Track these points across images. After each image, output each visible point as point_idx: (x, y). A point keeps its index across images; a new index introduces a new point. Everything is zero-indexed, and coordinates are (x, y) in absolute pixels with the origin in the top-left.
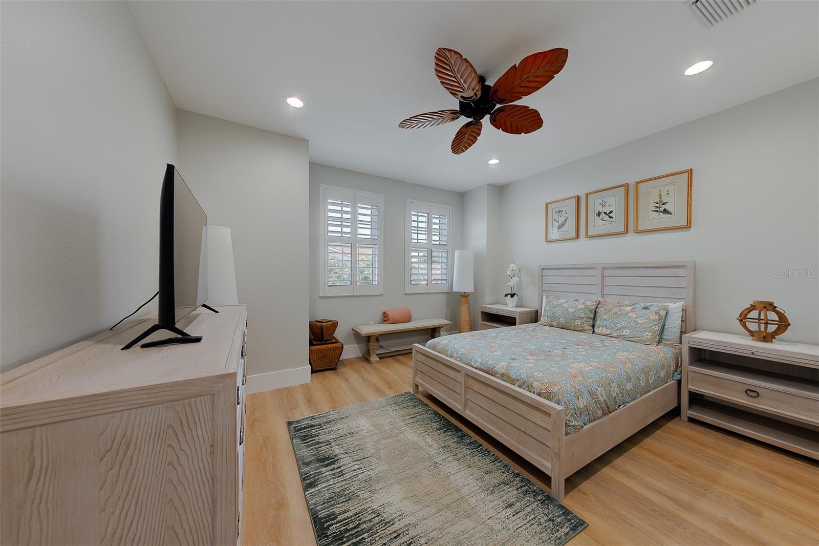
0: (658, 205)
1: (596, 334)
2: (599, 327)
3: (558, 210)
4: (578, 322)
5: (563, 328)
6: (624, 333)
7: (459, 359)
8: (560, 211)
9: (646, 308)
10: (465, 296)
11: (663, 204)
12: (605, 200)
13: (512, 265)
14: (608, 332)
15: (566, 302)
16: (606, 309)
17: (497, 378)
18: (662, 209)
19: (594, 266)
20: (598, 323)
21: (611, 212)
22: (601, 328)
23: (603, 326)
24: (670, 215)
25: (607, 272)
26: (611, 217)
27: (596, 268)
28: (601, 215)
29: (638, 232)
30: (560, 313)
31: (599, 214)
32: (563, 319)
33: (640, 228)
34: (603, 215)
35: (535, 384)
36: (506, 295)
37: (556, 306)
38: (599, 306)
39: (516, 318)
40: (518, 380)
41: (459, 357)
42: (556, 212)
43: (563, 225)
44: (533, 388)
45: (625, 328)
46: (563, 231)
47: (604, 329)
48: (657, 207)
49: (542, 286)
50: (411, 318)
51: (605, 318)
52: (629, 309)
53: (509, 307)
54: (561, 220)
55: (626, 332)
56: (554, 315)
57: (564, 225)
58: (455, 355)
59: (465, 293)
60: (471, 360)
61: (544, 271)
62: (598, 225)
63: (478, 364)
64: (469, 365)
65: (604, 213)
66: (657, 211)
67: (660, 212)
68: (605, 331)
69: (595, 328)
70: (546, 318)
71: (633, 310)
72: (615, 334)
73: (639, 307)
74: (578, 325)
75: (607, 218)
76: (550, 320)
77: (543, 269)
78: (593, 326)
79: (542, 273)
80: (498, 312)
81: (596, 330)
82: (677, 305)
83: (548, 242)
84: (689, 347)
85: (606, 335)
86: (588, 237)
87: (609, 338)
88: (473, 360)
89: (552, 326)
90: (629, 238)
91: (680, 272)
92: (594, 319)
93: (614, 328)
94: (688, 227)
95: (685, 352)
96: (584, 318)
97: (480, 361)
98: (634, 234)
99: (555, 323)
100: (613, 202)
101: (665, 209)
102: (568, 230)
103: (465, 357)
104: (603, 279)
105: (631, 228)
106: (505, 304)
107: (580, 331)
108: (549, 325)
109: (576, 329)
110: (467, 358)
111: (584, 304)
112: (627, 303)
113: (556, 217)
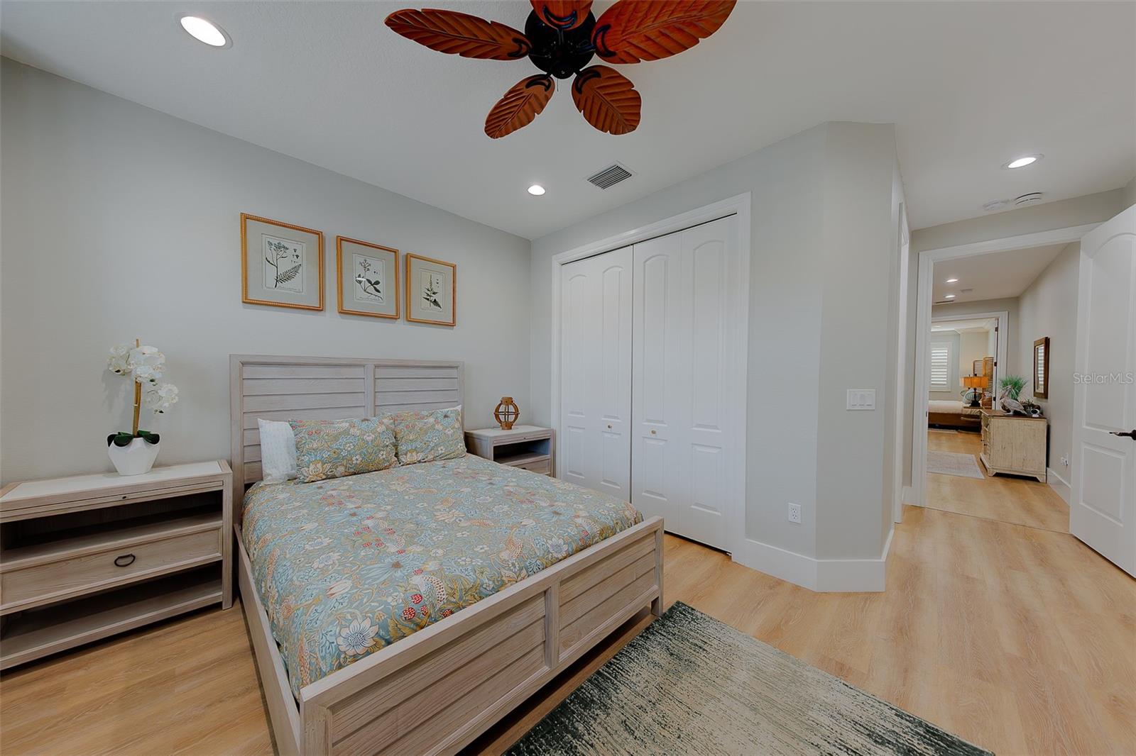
0: (429, 293)
1: (404, 465)
2: (406, 455)
3: (275, 242)
4: (383, 455)
5: (355, 474)
6: (440, 452)
7: (524, 572)
8: (281, 247)
9: (446, 416)
11: (434, 293)
12: (368, 261)
14: (421, 456)
15: (352, 426)
16: (405, 426)
18: (432, 299)
19: (363, 363)
20: (402, 448)
21: (377, 283)
22: (409, 455)
23: (411, 451)
24: (437, 307)
25: (381, 373)
26: (377, 291)
27: (367, 365)
28: (363, 283)
29: (411, 321)
30: (349, 447)
31: (359, 280)
32: (357, 456)
33: (413, 316)
38: (397, 422)
39: (221, 492)
41: (520, 569)
42: (270, 244)
43: (288, 276)
45: (437, 445)
46: (290, 289)
47: (414, 454)
48: (428, 295)
49: (242, 404)
52: (432, 420)
54: (285, 266)
55: (441, 450)
56: (339, 454)
57: (289, 278)
58: (505, 573)
60: (549, 552)
61: (246, 368)
62: (360, 297)
64: (553, 563)
65: (367, 280)
66: (428, 299)
67: (431, 301)
68: (415, 457)
69: (400, 457)
70: (319, 466)
71: (437, 421)
72: (431, 457)
73: (440, 414)
74: (384, 459)
75: (371, 289)
76: (328, 466)
77: (243, 364)
78: (396, 455)
79: (241, 374)
80: (129, 497)
81: (403, 458)
82: (459, 408)
83: (247, 302)
84: (495, 447)
85: (419, 462)
86: (343, 312)
87: (424, 464)
88: (551, 550)
89: (334, 477)
90: (401, 325)
91: (453, 373)
92: (396, 446)
93: (426, 449)
94: (452, 325)
95: (491, 453)
96: (387, 446)
97: (561, 542)
98: (406, 322)
99: (341, 469)
100: (380, 269)
101: (435, 300)
102: (301, 288)
103: (534, 558)
104: (375, 382)
105: (402, 312)
106: (111, 471)
107: (386, 468)
108: (324, 477)
109: (381, 467)
110: (538, 556)
111: (382, 423)
112: (425, 413)
113: (272, 254)
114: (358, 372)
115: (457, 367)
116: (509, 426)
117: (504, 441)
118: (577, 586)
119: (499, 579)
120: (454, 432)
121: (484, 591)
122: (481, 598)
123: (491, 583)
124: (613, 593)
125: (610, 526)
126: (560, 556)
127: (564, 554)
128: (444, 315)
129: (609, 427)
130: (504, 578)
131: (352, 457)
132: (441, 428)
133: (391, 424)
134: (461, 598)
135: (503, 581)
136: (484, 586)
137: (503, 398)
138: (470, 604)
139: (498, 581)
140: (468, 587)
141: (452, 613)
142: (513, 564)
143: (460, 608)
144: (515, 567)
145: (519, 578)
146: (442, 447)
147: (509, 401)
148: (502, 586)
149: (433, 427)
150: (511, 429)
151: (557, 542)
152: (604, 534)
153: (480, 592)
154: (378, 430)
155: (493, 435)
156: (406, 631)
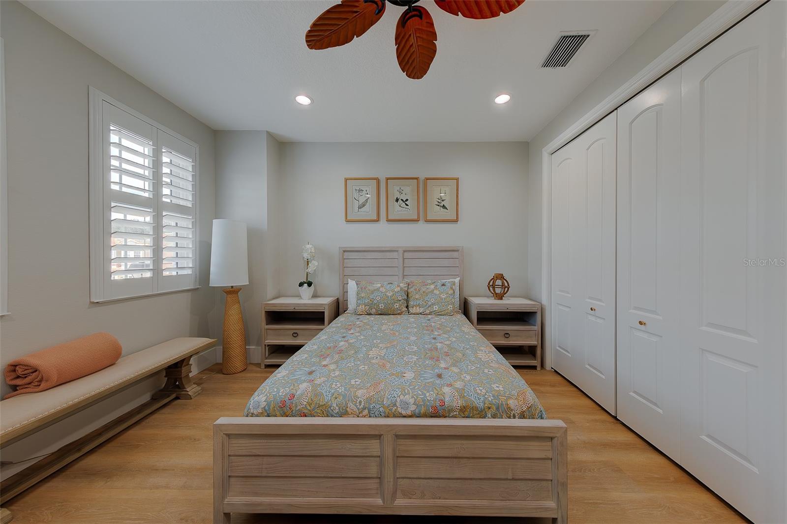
0: (439, 201)
1: (411, 314)
2: (413, 307)
3: (358, 188)
4: (397, 306)
5: (382, 314)
6: (435, 309)
7: (366, 412)
8: (361, 190)
9: (443, 285)
10: (233, 291)
11: (443, 201)
12: (402, 188)
13: (308, 246)
14: (421, 310)
15: (382, 286)
16: (415, 290)
17: (454, 417)
18: (442, 205)
19: (397, 249)
20: (411, 303)
21: (407, 200)
22: (415, 308)
23: (416, 306)
24: (445, 210)
25: (407, 255)
26: (407, 205)
27: (397, 251)
28: (399, 202)
29: (427, 221)
31: (397, 200)
32: (382, 304)
33: (429, 218)
34: (400, 201)
35: (512, 403)
36: (301, 285)
37: (373, 292)
38: (410, 286)
39: (324, 312)
40: (489, 408)
41: (364, 409)
42: (356, 190)
43: (363, 205)
44: (512, 410)
45: (433, 304)
46: (364, 212)
47: (418, 308)
48: (439, 202)
49: (343, 271)
50: (121, 355)
51: (417, 297)
52: (432, 287)
53: (305, 300)
54: (362, 200)
55: (436, 308)
56: (373, 302)
58: (351, 406)
59: (232, 287)
60: (395, 405)
61: (345, 253)
62: (397, 210)
63: (413, 408)
64: (395, 416)
65: (402, 200)
66: (439, 205)
68: (418, 310)
69: (409, 309)
70: (363, 306)
71: (436, 288)
72: (428, 312)
73: (439, 283)
74: (397, 308)
75: (404, 205)
76: (367, 307)
77: (344, 251)
78: (407, 307)
79: (343, 256)
80: (296, 308)
81: (411, 310)
82: (457, 280)
83: (348, 221)
84: (478, 312)
85: (421, 313)
86: (388, 221)
87: (422, 316)
88: (398, 404)
89: (370, 314)
90: (421, 225)
91: (455, 254)
92: (407, 301)
93: (426, 306)
94: (456, 221)
95: (474, 316)
96: (400, 301)
97: (412, 401)
98: (424, 222)
99: (374, 310)
100: (409, 191)
101: (444, 205)
102: (369, 211)
103: (379, 404)
104: (403, 261)
105: (421, 217)
106: (299, 296)
107: (399, 314)
108: (366, 313)
109: (395, 313)
110: (384, 405)
111: (399, 286)
112: (429, 282)
113: (356, 195)
114: (395, 255)
115: (458, 251)
116: (500, 297)
117: (488, 308)
118: (419, 448)
119: (344, 408)
120: (447, 297)
121: (331, 411)
122: (328, 416)
123: (337, 408)
124: (471, 476)
125: (477, 408)
126: (404, 413)
127: (409, 413)
128: (450, 214)
129: (592, 309)
130: (348, 409)
131: (379, 304)
132: (438, 292)
133: (405, 287)
134: (313, 409)
135: (347, 411)
136: (332, 408)
137: (495, 274)
138: (319, 416)
139: (343, 409)
140: (321, 403)
141: (306, 416)
142: (360, 402)
143: (312, 416)
144: (360, 405)
145: (361, 415)
146: (436, 306)
147: (501, 277)
148: (345, 414)
149: (432, 292)
150: (502, 299)
151: (409, 400)
152: (466, 411)
153: (328, 411)
154: (395, 290)
155: (483, 301)
156: (278, 413)
